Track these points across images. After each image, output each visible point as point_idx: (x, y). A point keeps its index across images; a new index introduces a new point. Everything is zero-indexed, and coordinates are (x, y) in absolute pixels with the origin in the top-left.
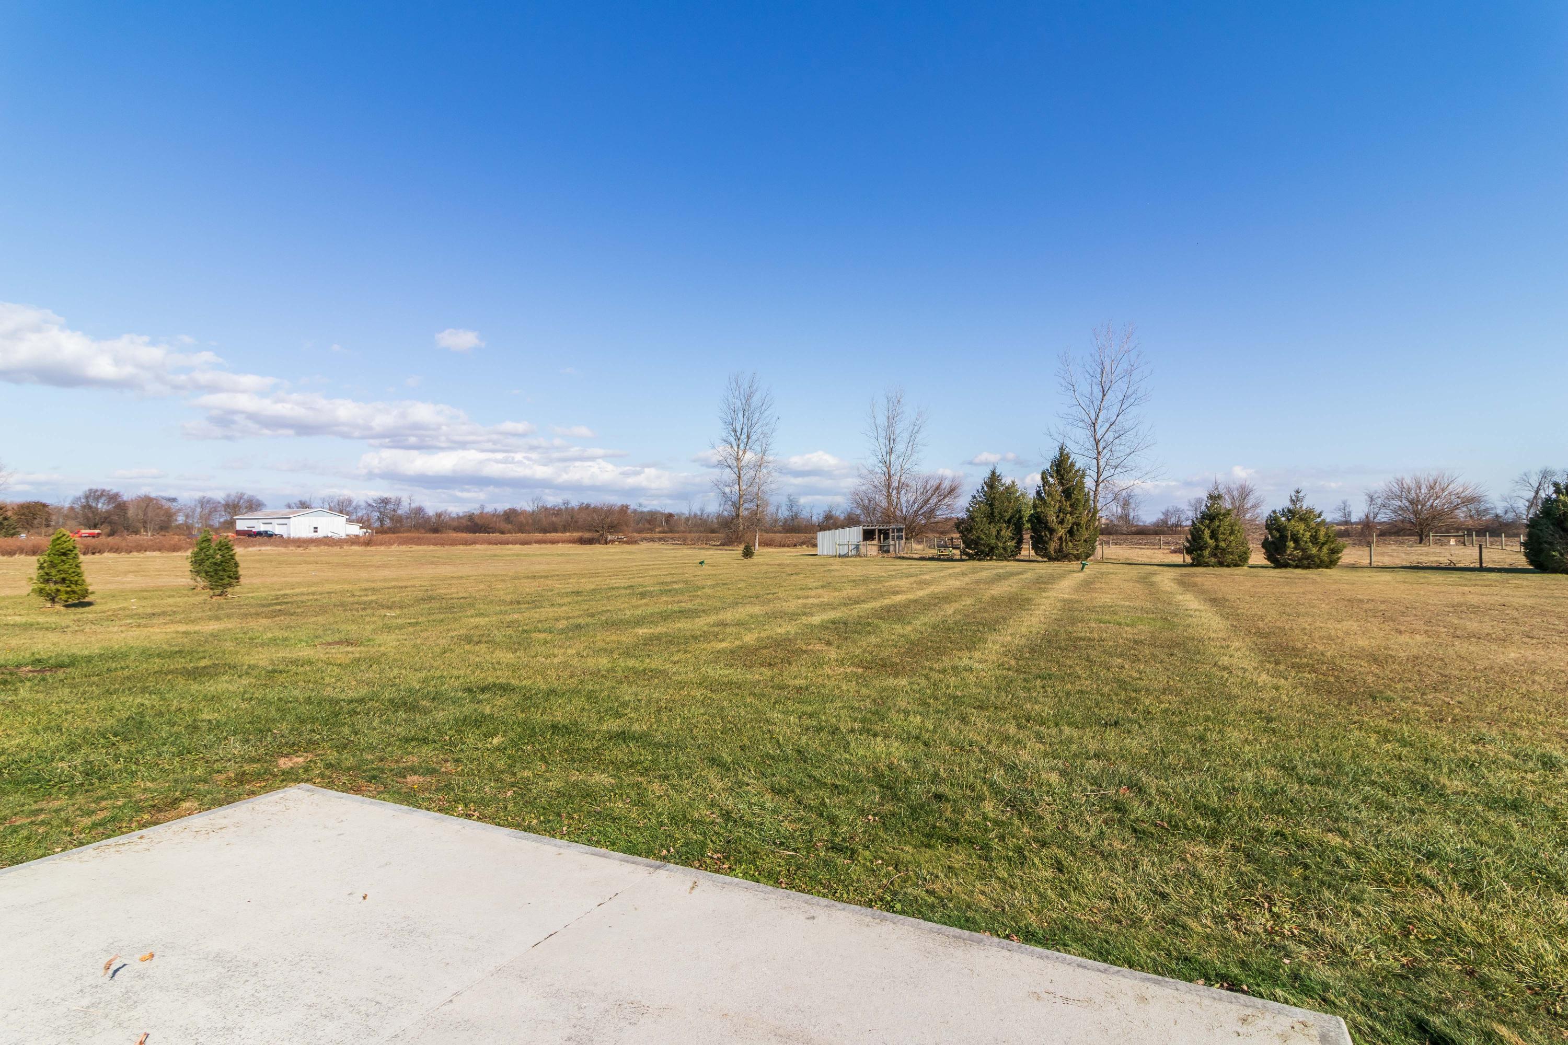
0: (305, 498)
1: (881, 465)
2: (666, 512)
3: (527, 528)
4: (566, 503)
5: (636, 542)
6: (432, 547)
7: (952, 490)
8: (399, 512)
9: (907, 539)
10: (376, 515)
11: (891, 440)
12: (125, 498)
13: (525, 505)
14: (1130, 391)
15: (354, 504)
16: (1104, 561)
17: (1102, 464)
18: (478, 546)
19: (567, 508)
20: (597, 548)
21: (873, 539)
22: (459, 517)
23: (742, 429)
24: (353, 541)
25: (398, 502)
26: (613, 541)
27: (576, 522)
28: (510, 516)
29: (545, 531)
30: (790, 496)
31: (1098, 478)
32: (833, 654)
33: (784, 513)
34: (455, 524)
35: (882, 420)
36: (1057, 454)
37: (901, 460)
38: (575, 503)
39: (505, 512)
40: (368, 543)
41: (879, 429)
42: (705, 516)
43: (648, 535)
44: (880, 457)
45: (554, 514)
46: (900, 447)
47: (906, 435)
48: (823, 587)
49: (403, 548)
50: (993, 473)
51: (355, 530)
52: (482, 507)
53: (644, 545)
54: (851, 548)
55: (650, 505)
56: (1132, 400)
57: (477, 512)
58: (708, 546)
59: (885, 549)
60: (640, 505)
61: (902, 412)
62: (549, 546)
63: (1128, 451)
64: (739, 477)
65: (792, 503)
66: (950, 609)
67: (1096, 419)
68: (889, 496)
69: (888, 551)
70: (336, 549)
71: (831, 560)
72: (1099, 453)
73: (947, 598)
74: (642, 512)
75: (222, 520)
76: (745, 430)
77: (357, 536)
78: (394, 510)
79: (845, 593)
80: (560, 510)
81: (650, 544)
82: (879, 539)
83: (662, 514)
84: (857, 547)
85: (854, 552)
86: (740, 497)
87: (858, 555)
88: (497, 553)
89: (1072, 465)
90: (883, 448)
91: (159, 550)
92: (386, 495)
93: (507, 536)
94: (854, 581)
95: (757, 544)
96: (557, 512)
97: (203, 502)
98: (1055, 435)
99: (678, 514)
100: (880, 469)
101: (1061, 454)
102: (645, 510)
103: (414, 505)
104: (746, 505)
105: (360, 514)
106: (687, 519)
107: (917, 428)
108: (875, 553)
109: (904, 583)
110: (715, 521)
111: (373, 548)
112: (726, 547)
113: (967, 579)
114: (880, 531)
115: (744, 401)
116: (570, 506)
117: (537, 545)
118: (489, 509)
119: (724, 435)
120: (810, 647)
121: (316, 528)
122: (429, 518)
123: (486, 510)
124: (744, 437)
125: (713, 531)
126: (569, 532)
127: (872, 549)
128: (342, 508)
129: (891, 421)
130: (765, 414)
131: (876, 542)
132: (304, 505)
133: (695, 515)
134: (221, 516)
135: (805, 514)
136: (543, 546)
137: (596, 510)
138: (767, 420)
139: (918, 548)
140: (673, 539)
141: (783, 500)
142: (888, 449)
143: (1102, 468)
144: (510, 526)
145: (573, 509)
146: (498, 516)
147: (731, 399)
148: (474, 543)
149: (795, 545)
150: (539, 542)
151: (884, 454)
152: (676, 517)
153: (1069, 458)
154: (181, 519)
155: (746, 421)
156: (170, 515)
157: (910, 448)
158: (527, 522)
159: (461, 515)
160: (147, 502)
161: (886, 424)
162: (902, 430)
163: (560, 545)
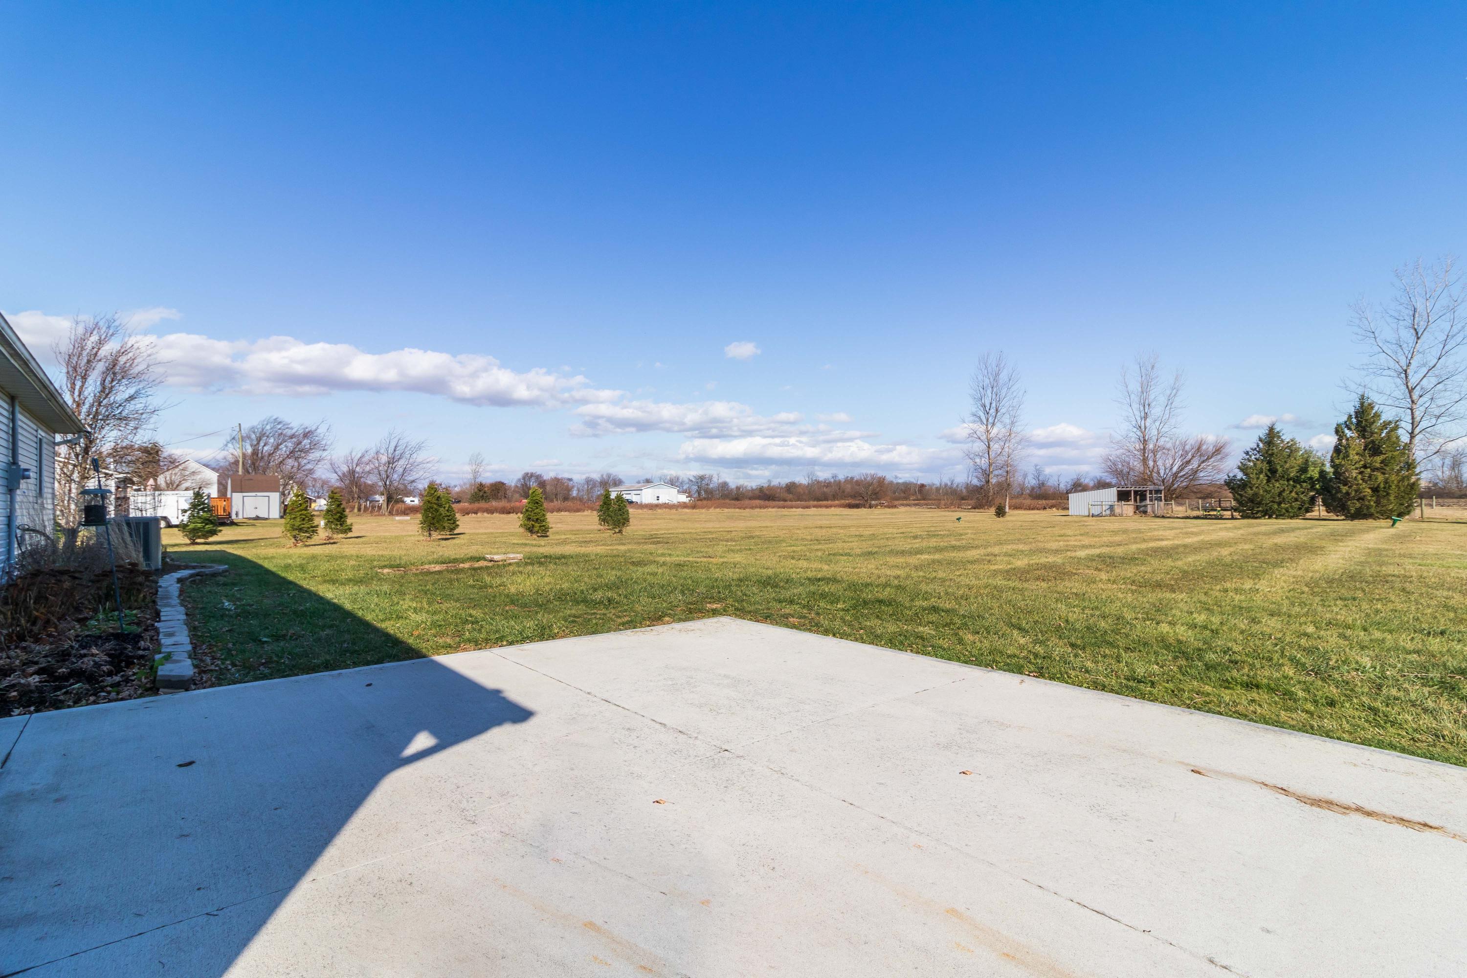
0: (648, 476)
1: (1135, 430)
2: (919, 483)
3: (804, 497)
4: (834, 476)
5: (895, 507)
6: (737, 510)
7: (1218, 450)
8: (711, 486)
9: (1166, 500)
10: (695, 488)
11: (1145, 405)
12: (545, 478)
13: (802, 479)
14: (1455, 329)
15: (680, 480)
16: (1422, 520)
17: (1418, 414)
18: (770, 510)
19: (835, 481)
20: (863, 511)
21: (1128, 501)
22: (753, 490)
23: (991, 404)
24: (684, 506)
25: (711, 478)
26: (876, 506)
27: (843, 492)
28: (791, 488)
29: (819, 500)
30: (1036, 466)
31: (1413, 429)
32: (1104, 576)
33: (1031, 482)
34: (750, 494)
35: (1135, 386)
36: (1358, 405)
37: (1157, 424)
38: (841, 477)
39: (787, 485)
40: (694, 507)
41: (1133, 396)
42: (955, 486)
43: (905, 502)
44: (1134, 423)
45: (824, 486)
46: (1156, 411)
47: (1163, 400)
48: (1081, 535)
49: (718, 510)
50: (1271, 429)
51: (683, 498)
52: (769, 481)
53: (902, 509)
54: (1104, 508)
55: (903, 477)
56: (1459, 338)
57: (766, 485)
58: (960, 509)
59: (1141, 509)
60: (896, 477)
61: (1157, 377)
62: (824, 509)
63: (1457, 397)
64: (989, 447)
65: (1038, 472)
66: (1225, 552)
67: (1408, 366)
68: (1145, 461)
69: (1145, 512)
70: (674, 511)
71: (1085, 519)
72: (1413, 402)
73: (1220, 544)
74: (898, 483)
75: (599, 493)
76: (994, 405)
77: (685, 503)
78: (707, 485)
79: (1105, 539)
80: (830, 483)
81: (908, 508)
82: (1135, 500)
83: (916, 484)
84: (1111, 508)
85: (1108, 512)
86: (990, 465)
87: (1112, 513)
88: (786, 513)
89: (1377, 415)
90: (1137, 413)
91: (569, 511)
92: (701, 473)
93: (789, 503)
94: (1113, 531)
95: (1007, 507)
96: (828, 484)
97: (588, 481)
98: (1353, 387)
99: (929, 485)
100: (1134, 435)
101: (1362, 404)
102: (900, 481)
103: (720, 481)
104: (996, 472)
105: (685, 488)
106: (938, 489)
107: (1174, 391)
108: (1131, 514)
109: (1169, 534)
110: (964, 491)
111: (697, 511)
112: (977, 510)
113: (1241, 532)
114: (1136, 492)
115: (992, 379)
116: (837, 479)
117: (815, 509)
118: (775, 482)
119: (974, 410)
120: (1081, 571)
121: (658, 497)
122: (732, 490)
123: (772, 484)
124: (992, 411)
125: (963, 499)
126: (838, 500)
127: (1128, 508)
128: (673, 482)
129: (1145, 389)
130: (1012, 389)
131: (1132, 502)
132: (648, 481)
133: (946, 485)
134: (598, 491)
135: (1052, 482)
136: (819, 509)
137: (858, 483)
138: (1015, 394)
139: (1179, 510)
140: (926, 504)
141: (1031, 470)
142: (1143, 414)
143: (1418, 419)
144: (791, 496)
145: (840, 482)
146: (782, 488)
147: (980, 377)
148: (766, 507)
149: (1045, 508)
150: (815, 506)
151: (1139, 419)
152: (927, 487)
153: (1372, 408)
154: (574, 493)
155: (994, 396)
156: (569, 489)
157: (1167, 412)
158: (804, 493)
159: (754, 487)
160: (557, 481)
161: (1140, 389)
162: (1158, 396)
163: (833, 509)
